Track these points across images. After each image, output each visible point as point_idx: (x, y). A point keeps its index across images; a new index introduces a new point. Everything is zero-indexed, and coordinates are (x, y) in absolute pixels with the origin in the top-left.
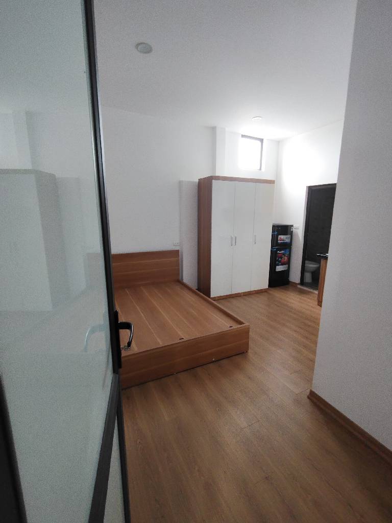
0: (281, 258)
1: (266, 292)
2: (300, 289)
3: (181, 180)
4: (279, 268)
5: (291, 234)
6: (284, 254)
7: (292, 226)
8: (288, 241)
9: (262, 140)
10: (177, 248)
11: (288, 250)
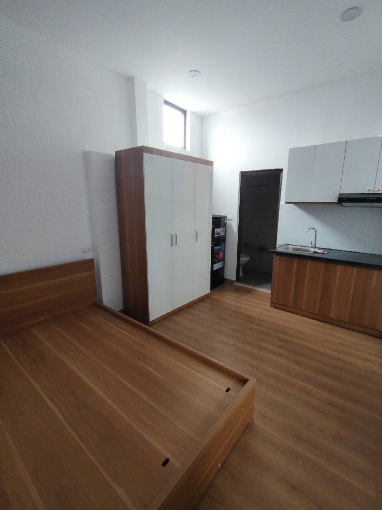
0: (218, 254)
1: (208, 297)
2: (238, 286)
3: (87, 149)
4: (217, 266)
5: (225, 225)
6: (219, 250)
7: (226, 217)
8: (222, 234)
9: (184, 112)
10: (89, 256)
11: (223, 245)
